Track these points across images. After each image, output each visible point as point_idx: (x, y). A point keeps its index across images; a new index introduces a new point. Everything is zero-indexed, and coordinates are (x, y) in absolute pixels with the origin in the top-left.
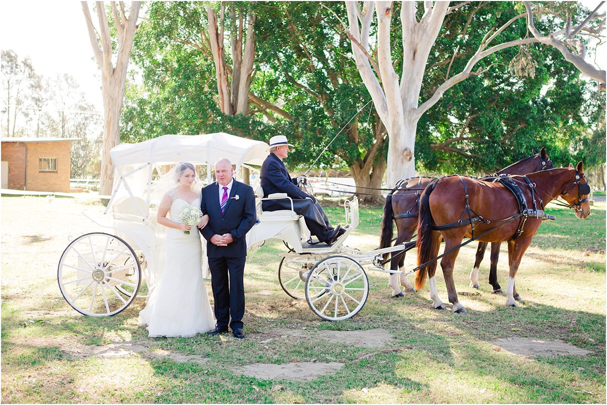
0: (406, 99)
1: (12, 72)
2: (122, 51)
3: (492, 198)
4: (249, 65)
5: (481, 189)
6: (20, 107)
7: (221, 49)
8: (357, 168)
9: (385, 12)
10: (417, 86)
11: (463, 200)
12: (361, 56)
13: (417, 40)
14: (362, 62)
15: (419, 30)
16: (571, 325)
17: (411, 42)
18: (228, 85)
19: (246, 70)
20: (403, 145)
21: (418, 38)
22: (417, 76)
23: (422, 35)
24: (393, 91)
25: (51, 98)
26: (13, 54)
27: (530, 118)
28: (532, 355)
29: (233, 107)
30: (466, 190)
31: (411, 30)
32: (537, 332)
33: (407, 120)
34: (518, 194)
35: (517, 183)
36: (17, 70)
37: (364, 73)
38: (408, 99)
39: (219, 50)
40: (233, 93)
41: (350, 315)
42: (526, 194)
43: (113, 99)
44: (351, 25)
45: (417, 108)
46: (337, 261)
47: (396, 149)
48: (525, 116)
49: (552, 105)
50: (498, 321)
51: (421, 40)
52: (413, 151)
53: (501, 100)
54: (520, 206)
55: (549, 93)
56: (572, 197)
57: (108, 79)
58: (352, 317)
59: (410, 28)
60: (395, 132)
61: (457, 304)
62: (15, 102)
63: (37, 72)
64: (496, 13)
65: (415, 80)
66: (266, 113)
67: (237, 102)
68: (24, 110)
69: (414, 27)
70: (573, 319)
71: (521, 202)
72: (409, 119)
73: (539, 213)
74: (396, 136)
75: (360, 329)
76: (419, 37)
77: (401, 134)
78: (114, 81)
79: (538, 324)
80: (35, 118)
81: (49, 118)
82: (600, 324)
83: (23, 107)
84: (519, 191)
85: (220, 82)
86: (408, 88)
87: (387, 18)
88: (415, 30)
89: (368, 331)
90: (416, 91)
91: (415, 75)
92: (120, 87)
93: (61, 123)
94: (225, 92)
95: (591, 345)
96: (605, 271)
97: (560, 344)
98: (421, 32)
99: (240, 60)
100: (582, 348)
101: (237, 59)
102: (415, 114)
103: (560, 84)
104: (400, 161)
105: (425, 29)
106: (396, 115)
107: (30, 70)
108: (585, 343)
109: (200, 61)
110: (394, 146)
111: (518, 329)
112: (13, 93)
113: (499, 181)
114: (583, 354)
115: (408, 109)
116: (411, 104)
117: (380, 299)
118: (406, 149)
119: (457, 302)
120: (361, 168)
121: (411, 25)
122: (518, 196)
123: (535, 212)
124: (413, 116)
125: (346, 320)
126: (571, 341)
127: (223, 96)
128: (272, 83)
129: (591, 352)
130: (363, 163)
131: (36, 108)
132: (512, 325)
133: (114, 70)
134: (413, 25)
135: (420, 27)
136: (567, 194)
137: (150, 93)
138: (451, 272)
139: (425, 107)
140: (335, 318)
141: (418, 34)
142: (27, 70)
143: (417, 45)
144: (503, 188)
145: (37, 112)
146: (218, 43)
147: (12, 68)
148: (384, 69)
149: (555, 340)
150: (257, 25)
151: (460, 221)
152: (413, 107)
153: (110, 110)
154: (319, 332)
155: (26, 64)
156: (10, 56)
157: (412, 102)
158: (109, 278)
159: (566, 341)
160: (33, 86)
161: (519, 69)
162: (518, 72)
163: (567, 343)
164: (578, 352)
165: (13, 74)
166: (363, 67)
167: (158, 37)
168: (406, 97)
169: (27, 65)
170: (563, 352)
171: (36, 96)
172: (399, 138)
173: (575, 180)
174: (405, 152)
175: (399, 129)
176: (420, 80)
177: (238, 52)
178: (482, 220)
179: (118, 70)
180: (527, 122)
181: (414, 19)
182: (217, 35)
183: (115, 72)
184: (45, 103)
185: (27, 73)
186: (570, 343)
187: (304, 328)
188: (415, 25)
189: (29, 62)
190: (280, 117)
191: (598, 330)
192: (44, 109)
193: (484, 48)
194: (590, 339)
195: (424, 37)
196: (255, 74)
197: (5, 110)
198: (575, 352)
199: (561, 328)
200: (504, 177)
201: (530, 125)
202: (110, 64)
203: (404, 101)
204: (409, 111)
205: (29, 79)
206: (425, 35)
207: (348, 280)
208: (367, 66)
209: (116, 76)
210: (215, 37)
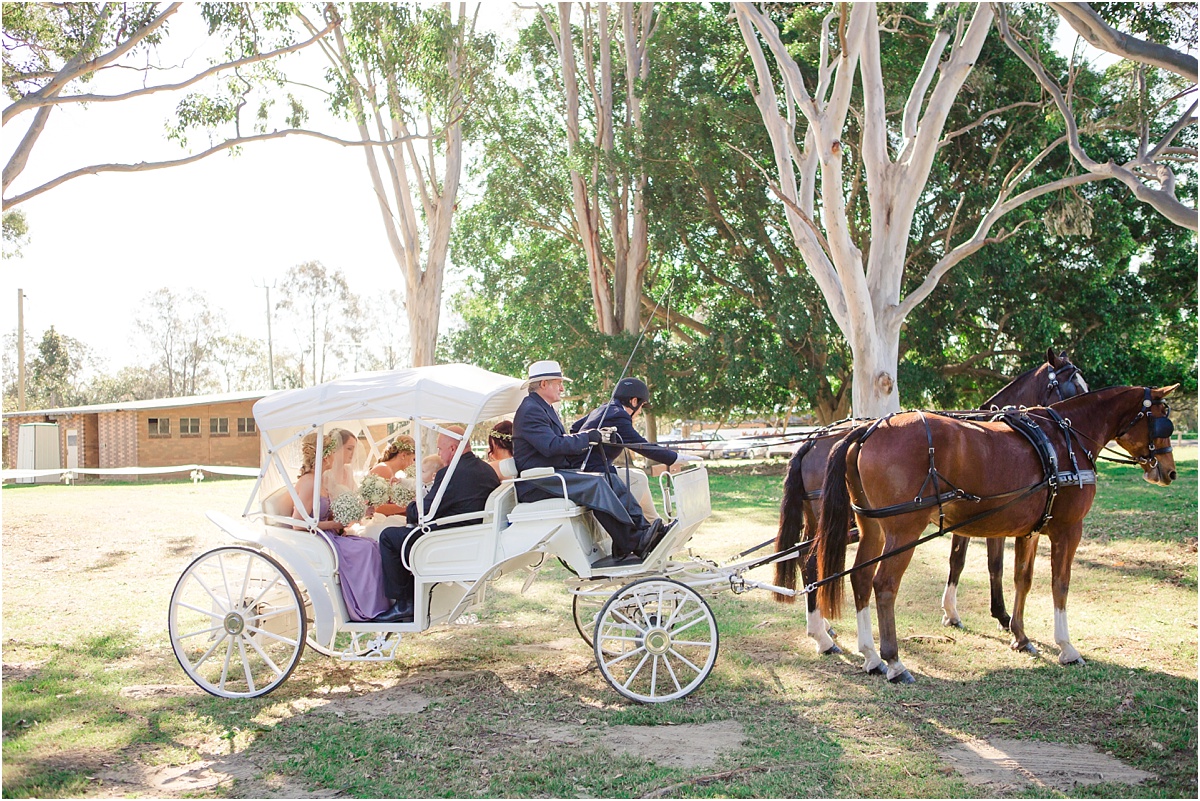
0: (879, 291)
1: (317, 293)
2: (435, 245)
3: (985, 451)
4: (640, 255)
5: (962, 436)
6: (329, 343)
7: (595, 235)
8: (827, 411)
9: (831, 149)
10: (896, 267)
11: (925, 458)
12: (801, 224)
13: (891, 192)
14: (804, 235)
15: (894, 175)
16: (1120, 710)
17: (882, 196)
18: (609, 288)
19: (635, 264)
20: (876, 366)
21: (893, 187)
22: (896, 251)
23: (901, 182)
24: (853, 277)
25: (373, 328)
26: (320, 267)
27: (1108, 312)
28: (1015, 787)
29: (618, 323)
30: (930, 438)
31: (881, 175)
32: (1044, 726)
33: (881, 326)
34: (1040, 443)
35: (1038, 421)
36: (325, 289)
37: (807, 253)
38: (882, 291)
39: (592, 234)
40: (618, 302)
41: (681, 692)
42: (1055, 441)
43: (423, 321)
44: (783, 176)
45: (897, 304)
46: (657, 588)
47: (864, 375)
48: (1096, 308)
49: (1147, 288)
50: (969, 700)
51: (899, 190)
52: (894, 376)
53: (1054, 285)
54: (1043, 466)
55: (1143, 270)
56: (1136, 441)
57: (415, 290)
58: (683, 697)
59: (879, 172)
60: (862, 347)
61: (896, 665)
62: (324, 337)
63: (352, 290)
64: (1039, 142)
65: (892, 259)
66: (678, 330)
67: (623, 315)
68: (334, 348)
69: (886, 170)
70: (1128, 695)
71: (1047, 457)
72: (886, 323)
73: (1084, 477)
74: (864, 352)
75: (692, 721)
76: (896, 187)
77: (871, 349)
78: (424, 292)
79: (1051, 707)
80: (351, 358)
81: (370, 357)
82: (1184, 705)
83: (335, 343)
84: (1041, 438)
85: (596, 284)
86: (881, 271)
87: (835, 158)
88: (887, 175)
89: (706, 726)
90: (895, 276)
91: (891, 250)
92: (433, 301)
93: (388, 364)
94: (604, 299)
95: (1155, 757)
96: (1194, 585)
97: (1088, 755)
98: (897, 178)
99: (625, 248)
100: (1133, 764)
101: (621, 247)
102: (894, 315)
103: (1160, 253)
104: (873, 394)
105: (905, 172)
106: (860, 317)
107: (342, 289)
108: (1142, 753)
109: (569, 254)
110: (862, 370)
111: (1007, 720)
112: (320, 323)
113: (1002, 420)
114: (1131, 782)
115: (882, 307)
116: (887, 299)
117: (761, 654)
118: (882, 375)
119: (897, 660)
120: (833, 410)
121: (881, 168)
122: (1040, 447)
123: (1075, 478)
124: (891, 317)
125: (671, 702)
126: (1111, 747)
127: (601, 306)
128: (681, 283)
129: (1151, 776)
130: (836, 401)
131: (353, 343)
132: (995, 709)
133: (423, 276)
134: (883, 167)
135: (895, 170)
136: (1126, 436)
137: (489, 309)
138: (892, 600)
139: (912, 302)
140: (652, 698)
141: (893, 182)
142: (339, 288)
143: (892, 200)
144: (1010, 432)
145: (354, 350)
146: (589, 224)
147: (318, 287)
148: (836, 243)
149: (1080, 746)
150: (648, 192)
151: (918, 499)
152: (891, 303)
153: (419, 338)
154: (608, 730)
155: (336, 279)
156: (315, 270)
157: (888, 294)
158: (254, 629)
159: (1101, 747)
160: (346, 312)
161: (1062, 224)
162: (1060, 228)
163: (1104, 752)
164: (1122, 775)
165: (319, 296)
166: (805, 242)
167: (497, 222)
168: (878, 287)
169: (339, 281)
170: (1088, 776)
171: (352, 325)
172: (869, 356)
173: (1141, 407)
174: (881, 379)
175: (868, 341)
176: (900, 257)
177: (623, 236)
178: (963, 496)
179: (429, 275)
180: (1101, 318)
181: (884, 157)
182: (588, 211)
183: (425, 279)
184: (365, 335)
185: (338, 294)
186: (1110, 752)
187: (582, 721)
188: (888, 166)
189: (341, 276)
190: (699, 334)
191: (1176, 721)
192: (364, 343)
193: (1005, 198)
194: (1155, 744)
195: (903, 186)
196: (659, 268)
197: (308, 349)
198: (1114, 775)
199: (1097, 716)
200: (1013, 411)
201: (1107, 324)
202: (417, 266)
203: (875, 293)
204: (882, 310)
205: (342, 301)
206: (904, 181)
207: (680, 625)
208: (811, 240)
209: (427, 285)
210: (585, 214)
